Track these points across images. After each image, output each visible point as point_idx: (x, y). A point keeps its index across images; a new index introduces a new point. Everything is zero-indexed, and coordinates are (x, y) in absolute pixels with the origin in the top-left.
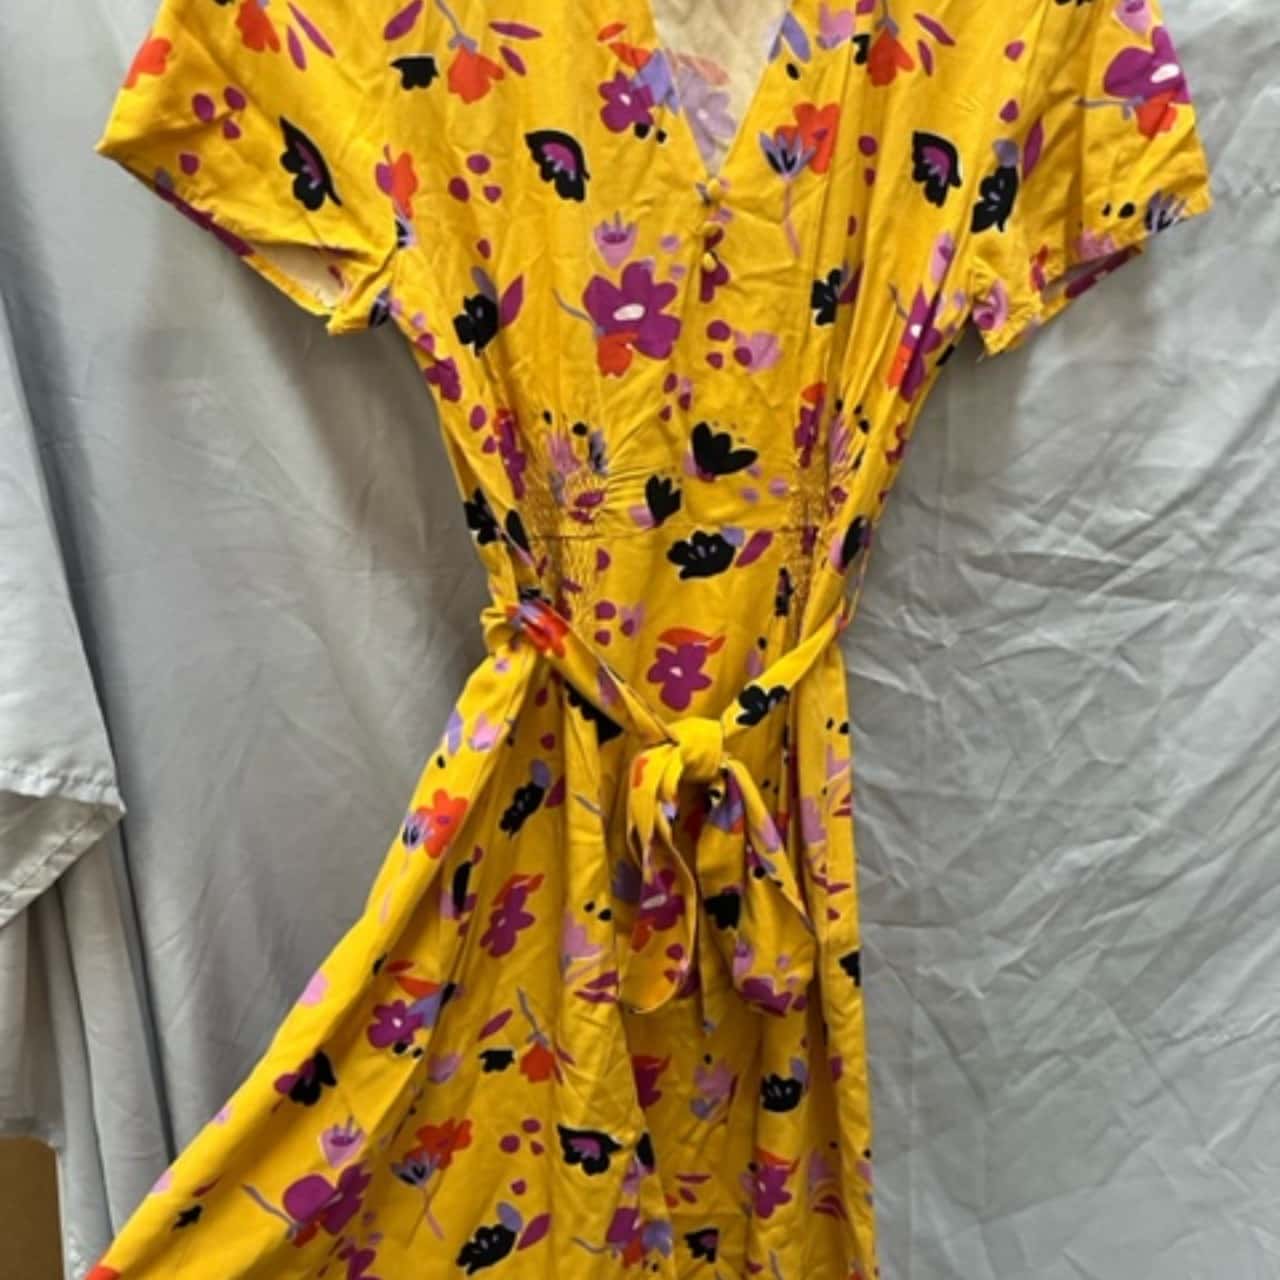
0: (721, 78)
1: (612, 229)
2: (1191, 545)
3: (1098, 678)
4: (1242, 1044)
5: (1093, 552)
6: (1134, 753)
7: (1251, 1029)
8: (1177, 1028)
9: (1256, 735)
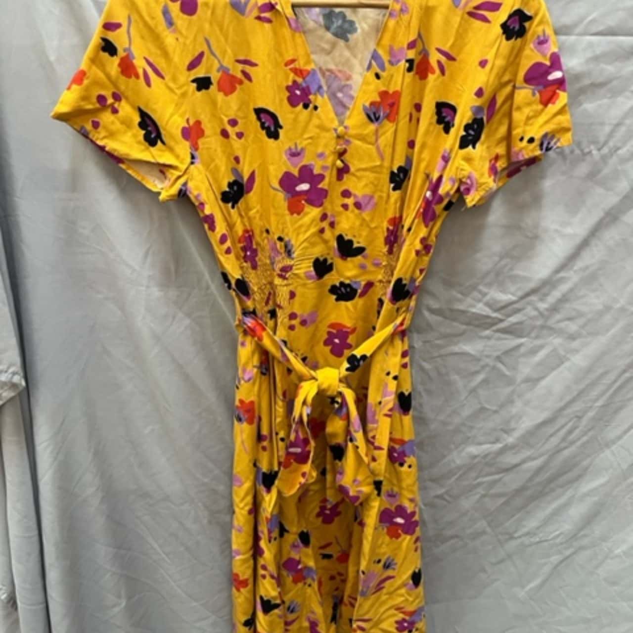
0: (349, 78)
1: (294, 150)
2: (534, 313)
3: (487, 369)
4: (546, 544)
5: (487, 311)
6: (502, 406)
7: (550, 538)
8: (516, 532)
9: (562, 404)
